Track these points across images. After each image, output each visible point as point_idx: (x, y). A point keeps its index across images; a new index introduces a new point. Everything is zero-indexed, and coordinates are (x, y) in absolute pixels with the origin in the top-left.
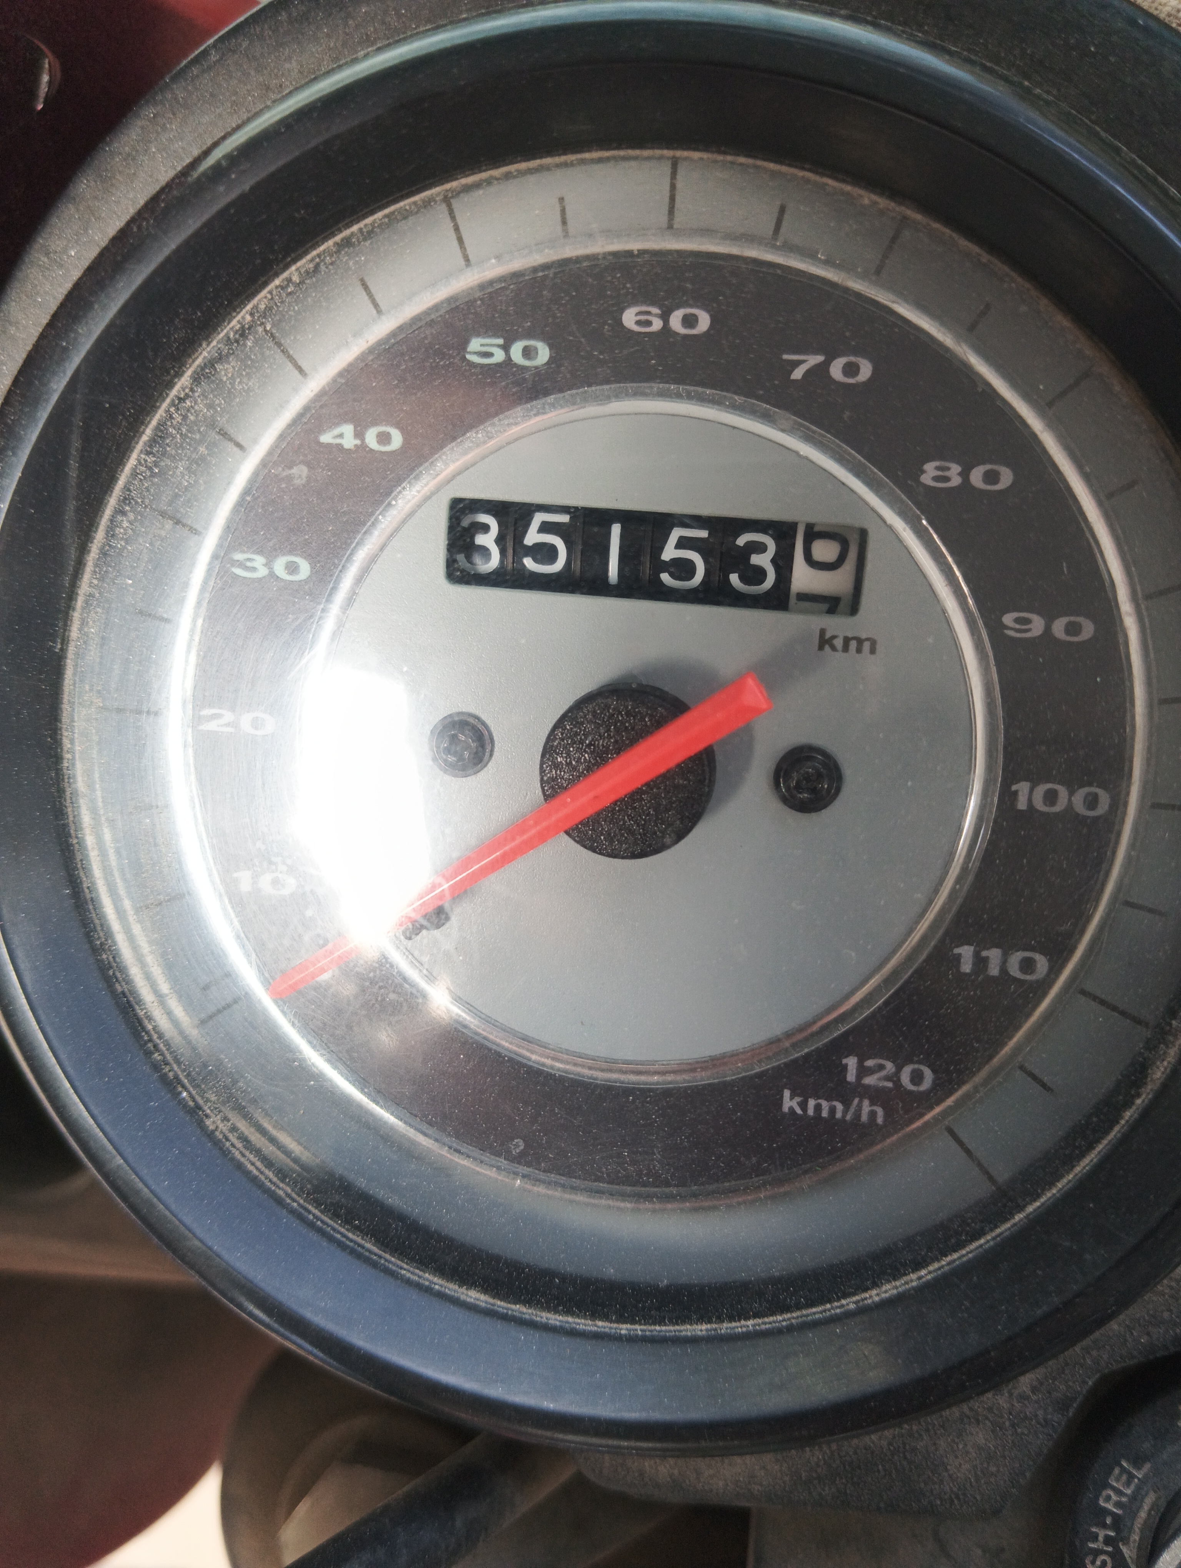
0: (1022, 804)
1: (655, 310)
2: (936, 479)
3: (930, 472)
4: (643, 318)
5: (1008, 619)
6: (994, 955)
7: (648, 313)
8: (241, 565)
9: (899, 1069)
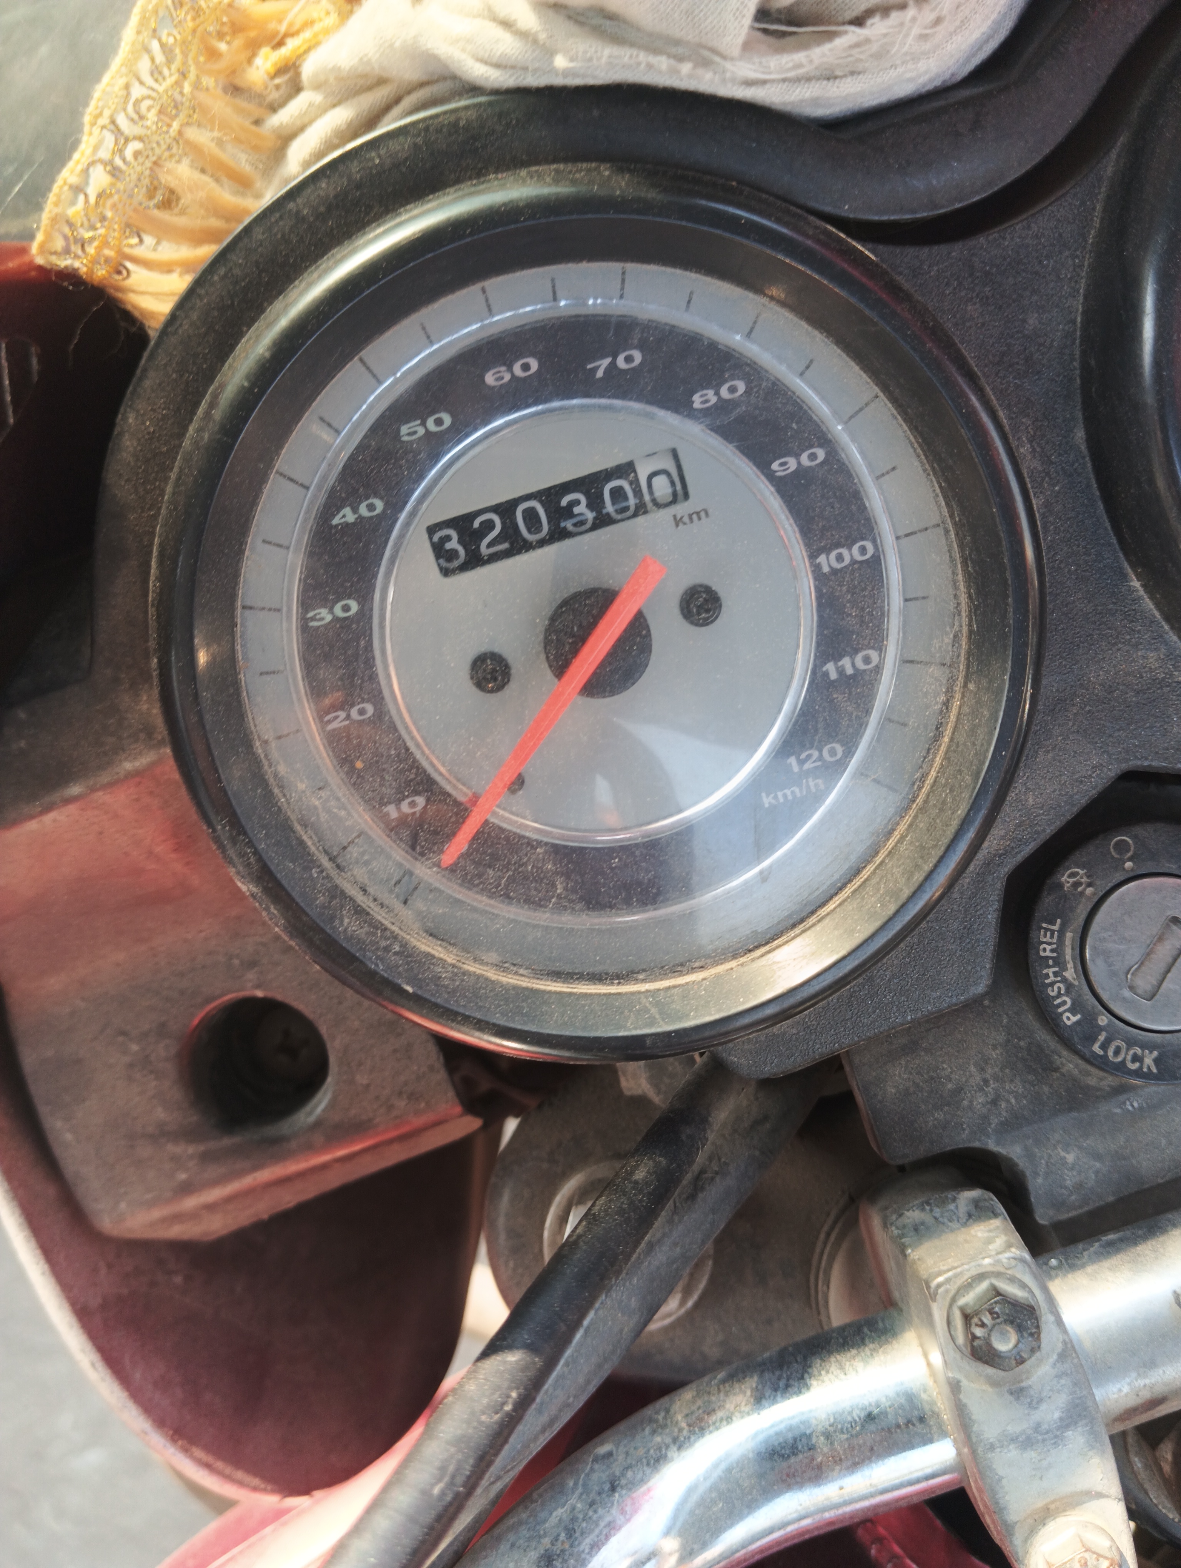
0: (826, 569)
1: (503, 368)
2: (702, 403)
3: (697, 401)
4: (498, 375)
5: (775, 466)
6: (846, 662)
7: (499, 372)
8: (313, 619)
9: (820, 751)
